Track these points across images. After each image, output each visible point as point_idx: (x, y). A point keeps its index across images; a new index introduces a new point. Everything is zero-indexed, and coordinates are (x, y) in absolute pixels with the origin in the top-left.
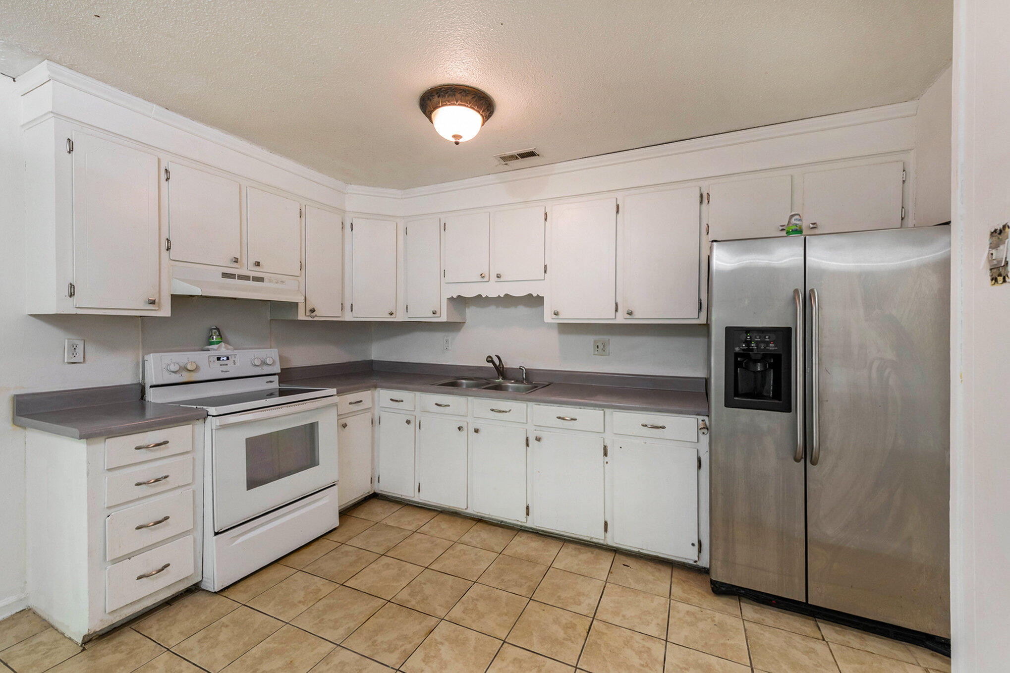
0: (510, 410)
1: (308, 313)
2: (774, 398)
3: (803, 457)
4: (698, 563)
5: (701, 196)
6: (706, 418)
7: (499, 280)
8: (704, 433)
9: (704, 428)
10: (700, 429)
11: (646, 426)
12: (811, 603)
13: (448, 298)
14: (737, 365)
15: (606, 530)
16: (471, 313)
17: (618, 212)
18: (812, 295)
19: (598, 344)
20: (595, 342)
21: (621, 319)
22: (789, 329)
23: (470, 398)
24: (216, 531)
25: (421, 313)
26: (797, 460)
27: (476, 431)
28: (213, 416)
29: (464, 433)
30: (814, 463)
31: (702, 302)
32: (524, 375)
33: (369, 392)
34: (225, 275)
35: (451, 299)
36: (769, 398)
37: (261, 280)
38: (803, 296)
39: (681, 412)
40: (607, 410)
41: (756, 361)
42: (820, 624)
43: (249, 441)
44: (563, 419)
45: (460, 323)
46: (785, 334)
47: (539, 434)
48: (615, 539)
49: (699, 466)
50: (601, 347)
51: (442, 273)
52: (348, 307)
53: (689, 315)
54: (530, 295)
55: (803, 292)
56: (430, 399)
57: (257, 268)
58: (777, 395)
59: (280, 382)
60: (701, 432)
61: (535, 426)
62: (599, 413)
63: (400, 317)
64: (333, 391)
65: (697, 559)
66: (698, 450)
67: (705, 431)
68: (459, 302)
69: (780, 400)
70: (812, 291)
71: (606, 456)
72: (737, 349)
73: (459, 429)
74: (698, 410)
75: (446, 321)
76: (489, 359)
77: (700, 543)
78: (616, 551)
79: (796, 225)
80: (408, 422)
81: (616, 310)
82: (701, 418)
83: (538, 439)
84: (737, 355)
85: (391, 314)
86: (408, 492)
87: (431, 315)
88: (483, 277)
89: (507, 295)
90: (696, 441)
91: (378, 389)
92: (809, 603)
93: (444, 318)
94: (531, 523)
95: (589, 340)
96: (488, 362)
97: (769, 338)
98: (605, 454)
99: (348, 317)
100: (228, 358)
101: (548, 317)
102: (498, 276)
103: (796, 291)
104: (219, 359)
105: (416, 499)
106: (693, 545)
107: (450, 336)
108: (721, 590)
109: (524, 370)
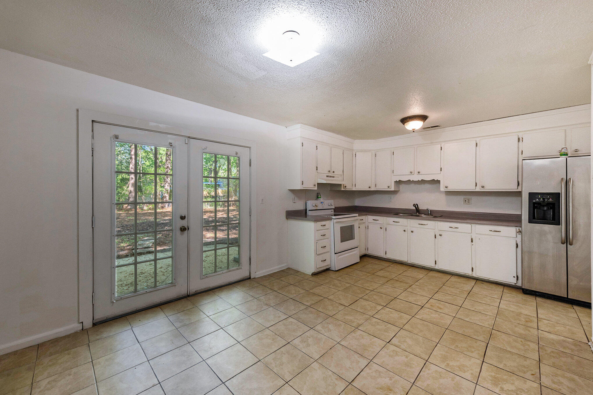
0: (427, 224)
1: (344, 188)
2: (552, 220)
3: (566, 242)
4: (517, 285)
5: (519, 139)
6: (520, 228)
7: (419, 174)
8: (519, 234)
9: (519, 232)
10: (518, 232)
11: (491, 231)
12: (570, 298)
13: (395, 182)
14: (534, 208)
15: (472, 271)
16: (402, 187)
17: (477, 146)
18: (570, 180)
19: (466, 200)
20: (464, 199)
21: (478, 189)
22: (559, 193)
23: (409, 220)
24: (335, 253)
25: (382, 187)
26: (563, 243)
27: (412, 232)
28: (334, 219)
29: (406, 233)
30: (571, 244)
31: (519, 182)
32: (429, 212)
33: (365, 216)
34: (327, 176)
35: (396, 182)
36: (550, 220)
37: (333, 177)
38: (566, 181)
39: (508, 226)
40: (472, 225)
41: (544, 206)
42: (574, 306)
43: (341, 227)
44: (452, 227)
45: (397, 191)
46: (557, 196)
47: (441, 233)
48: (477, 274)
49: (517, 247)
50: (467, 201)
51: (392, 172)
52: (354, 185)
53: (513, 187)
54: (434, 180)
55: (566, 179)
56: (390, 220)
57: (334, 173)
58: (554, 219)
59: (334, 212)
60: (518, 234)
61: (439, 230)
62: (469, 226)
63: (373, 189)
64: (357, 215)
65: (516, 283)
66: (516, 241)
67: (520, 233)
68: (399, 183)
69: (555, 221)
70: (570, 179)
71: (472, 242)
72: (534, 201)
73: (404, 231)
74: (517, 225)
75: (393, 190)
76: (414, 205)
77: (517, 277)
78: (477, 279)
79: (564, 152)
80: (381, 228)
81: (476, 186)
82: (518, 228)
83: (441, 235)
84: (534, 203)
85: (370, 187)
86: (382, 254)
87: (387, 188)
88: (412, 173)
89: (422, 180)
90: (515, 237)
91: (367, 216)
92: (569, 297)
93: (393, 189)
94: (437, 267)
95: (462, 198)
96: (414, 206)
97: (549, 197)
98: (472, 241)
99: (354, 189)
100: (323, 203)
101: (442, 189)
102: (419, 173)
103: (562, 179)
104: (321, 203)
105: (385, 257)
106: (514, 277)
107: (392, 196)
108: (527, 292)
109: (429, 210)
